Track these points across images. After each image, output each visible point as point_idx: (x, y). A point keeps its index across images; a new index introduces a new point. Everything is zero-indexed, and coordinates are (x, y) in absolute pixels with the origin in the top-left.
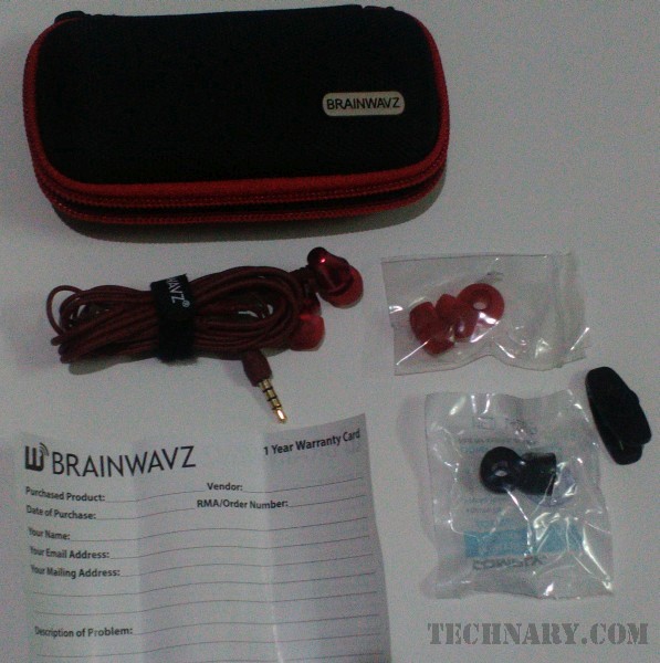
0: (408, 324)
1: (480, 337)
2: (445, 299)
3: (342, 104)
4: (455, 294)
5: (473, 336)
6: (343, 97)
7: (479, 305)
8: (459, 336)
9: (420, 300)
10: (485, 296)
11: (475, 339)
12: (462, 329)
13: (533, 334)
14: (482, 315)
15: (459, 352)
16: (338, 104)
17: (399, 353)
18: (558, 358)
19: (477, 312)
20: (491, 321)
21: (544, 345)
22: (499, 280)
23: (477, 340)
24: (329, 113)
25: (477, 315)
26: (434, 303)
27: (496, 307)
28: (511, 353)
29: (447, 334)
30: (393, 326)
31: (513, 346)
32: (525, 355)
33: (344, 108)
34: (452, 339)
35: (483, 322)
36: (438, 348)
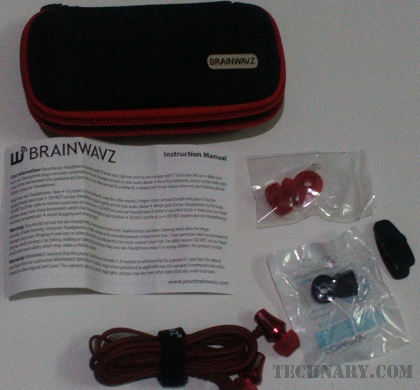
0: (264, 197)
1: (309, 203)
2: (286, 181)
3: (219, 62)
4: (293, 177)
5: (305, 203)
6: (220, 57)
7: (308, 184)
8: (296, 204)
9: (271, 182)
10: (310, 178)
11: (306, 205)
12: (297, 199)
13: (341, 200)
14: (310, 190)
15: (296, 213)
16: (217, 61)
17: (260, 215)
18: (357, 215)
19: (306, 188)
20: (315, 193)
21: (347, 208)
22: (319, 168)
23: (307, 205)
24: (211, 67)
25: (307, 191)
26: (280, 184)
27: (317, 184)
28: (328, 213)
29: (288, 202)
30: (255, 198)
31: (328, 209)
32: (336, 214)
33: (221, 64)
34: (291, 205)
35: (310, 194)
36: (283, 211)
